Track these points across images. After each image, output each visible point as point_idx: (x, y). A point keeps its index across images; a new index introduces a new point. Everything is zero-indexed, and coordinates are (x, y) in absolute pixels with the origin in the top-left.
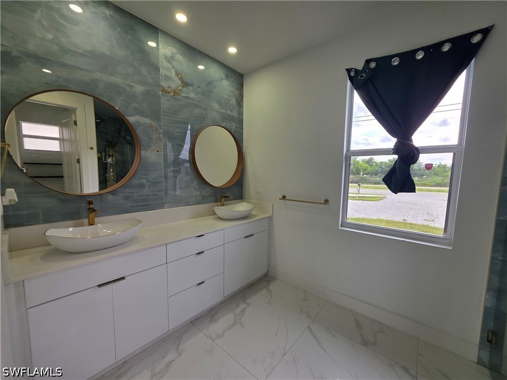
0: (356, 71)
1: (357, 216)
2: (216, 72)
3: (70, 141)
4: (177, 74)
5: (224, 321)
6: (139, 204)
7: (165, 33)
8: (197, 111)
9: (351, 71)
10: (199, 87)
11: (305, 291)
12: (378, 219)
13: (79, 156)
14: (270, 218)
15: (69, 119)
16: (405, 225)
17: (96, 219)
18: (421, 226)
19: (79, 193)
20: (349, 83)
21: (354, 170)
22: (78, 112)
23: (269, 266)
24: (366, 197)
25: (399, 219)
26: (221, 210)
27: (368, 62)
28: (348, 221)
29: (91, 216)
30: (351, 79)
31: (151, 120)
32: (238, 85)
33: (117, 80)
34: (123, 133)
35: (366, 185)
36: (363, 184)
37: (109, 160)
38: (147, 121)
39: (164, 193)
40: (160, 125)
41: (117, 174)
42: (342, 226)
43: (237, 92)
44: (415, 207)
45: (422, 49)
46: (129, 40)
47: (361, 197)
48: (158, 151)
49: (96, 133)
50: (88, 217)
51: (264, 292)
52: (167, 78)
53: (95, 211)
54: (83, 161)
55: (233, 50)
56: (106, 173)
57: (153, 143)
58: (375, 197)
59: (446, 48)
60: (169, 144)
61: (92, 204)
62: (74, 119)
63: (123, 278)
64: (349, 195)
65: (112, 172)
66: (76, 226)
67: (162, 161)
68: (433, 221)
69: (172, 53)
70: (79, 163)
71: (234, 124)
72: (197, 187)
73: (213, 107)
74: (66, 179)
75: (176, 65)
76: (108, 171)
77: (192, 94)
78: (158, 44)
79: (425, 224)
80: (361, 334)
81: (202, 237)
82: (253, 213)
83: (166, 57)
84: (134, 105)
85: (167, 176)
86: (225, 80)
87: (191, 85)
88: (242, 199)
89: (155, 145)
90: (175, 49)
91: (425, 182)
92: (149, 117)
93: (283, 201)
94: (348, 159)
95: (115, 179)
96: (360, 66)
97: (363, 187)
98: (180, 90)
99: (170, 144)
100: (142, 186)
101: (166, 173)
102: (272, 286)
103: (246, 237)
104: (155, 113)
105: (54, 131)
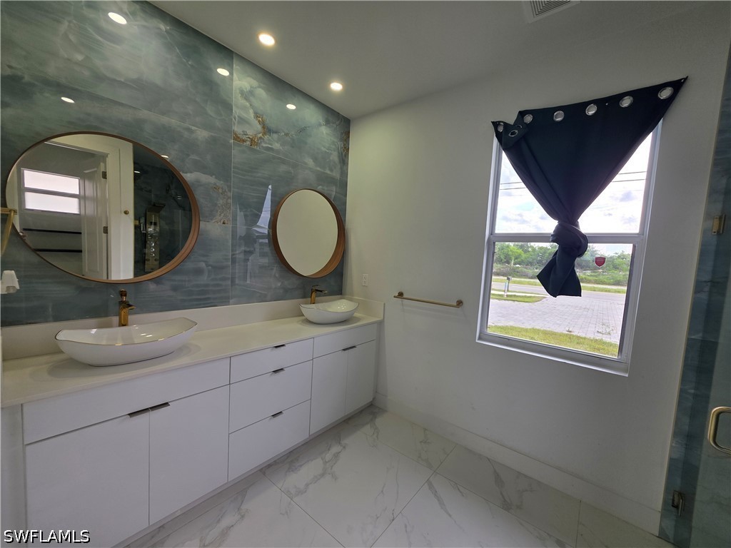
0: (506, 125)
1: (503, 323)
2: (311, 115)
3: (95, 200)
4: (257, 116)
5: (309, 469)
6: (194, 297)
7: (243, 59)
8: (283, 168)
9: (499, 124)
10: (287, 135)
11: (425, 430)
12: (533, 329)
13: (107, 223)
14: (380, 324)
15: (95, 169)
16: (570, 338)
17: (131, 318)
18: (592, 340)
19: (104, 278)
20: (495, 141)
21: (502, 257)
22: (109, 160)
23: (376, 392)
24: (518, 296)
25: (562, 330)
26: (310, 310)
27: (522, 114)
28: (489, 331)
29: (123, 312)
30: (499, 135)
31: (216, 178)
32: (342, 134)
33: (173, 121)
34: (173, 192)
35: (518, 279)
36: (513, 277)
37: (151, 229)
38: (211, 180)
39: (229, 282)
40: (229, 187)
41: (160, 250)
42: (480, 339)
43: (340, 144)
44: (585, 313)
45: (595, 102)
46: (192, 66)
47: (511, 296)
48: (224, 223)
49: (135, 189)
50: (119, 315)
51: (367, 429)
52: (242, 121)
53: (130, 306)
54: (112, 231)
55: (336, 86)
56: (145, 248)
57: (217, 211)
58: (530, 297)
59: (626, 102)
60: (240, 215)
61: (126, 296)
62: (103, 170)
63: (166, 404)
64: (492, 292)
65: (154, 247)
66: (99, 327)
67: (229, 237)
68: (609, 334)
69: (251, 87)
70: (107, 233)
71: (334, 188)
72: (277, 275)
73: (306, 164)
74: (85, 255)
75: (256, 103)
76: (147, 246)
77: (276, 144)
78: (231, 74)
79: (597, 338)
80: (501, 494)
81: (282, 348)
82: (356, 314)
83: (242, 92)
84: (194, 157)
85: (236, 258)
86: (324, 127)
87: (276, 132)
88: (341, 294)
89: (220, 215)
90: (255, 81)
91: (601, 277)
92: (213, 174)
93: (399, 300)
94: (491, 244)
95: (158, 258)
96: (511, 120)
97: (515, 282)
98: (261, 138)
99: (242, 213)
100: (199, 272)
101: (234, 254)
102: (379, 421)
103: (344, 350)
104: (222, 168)
105: (71, 184)
